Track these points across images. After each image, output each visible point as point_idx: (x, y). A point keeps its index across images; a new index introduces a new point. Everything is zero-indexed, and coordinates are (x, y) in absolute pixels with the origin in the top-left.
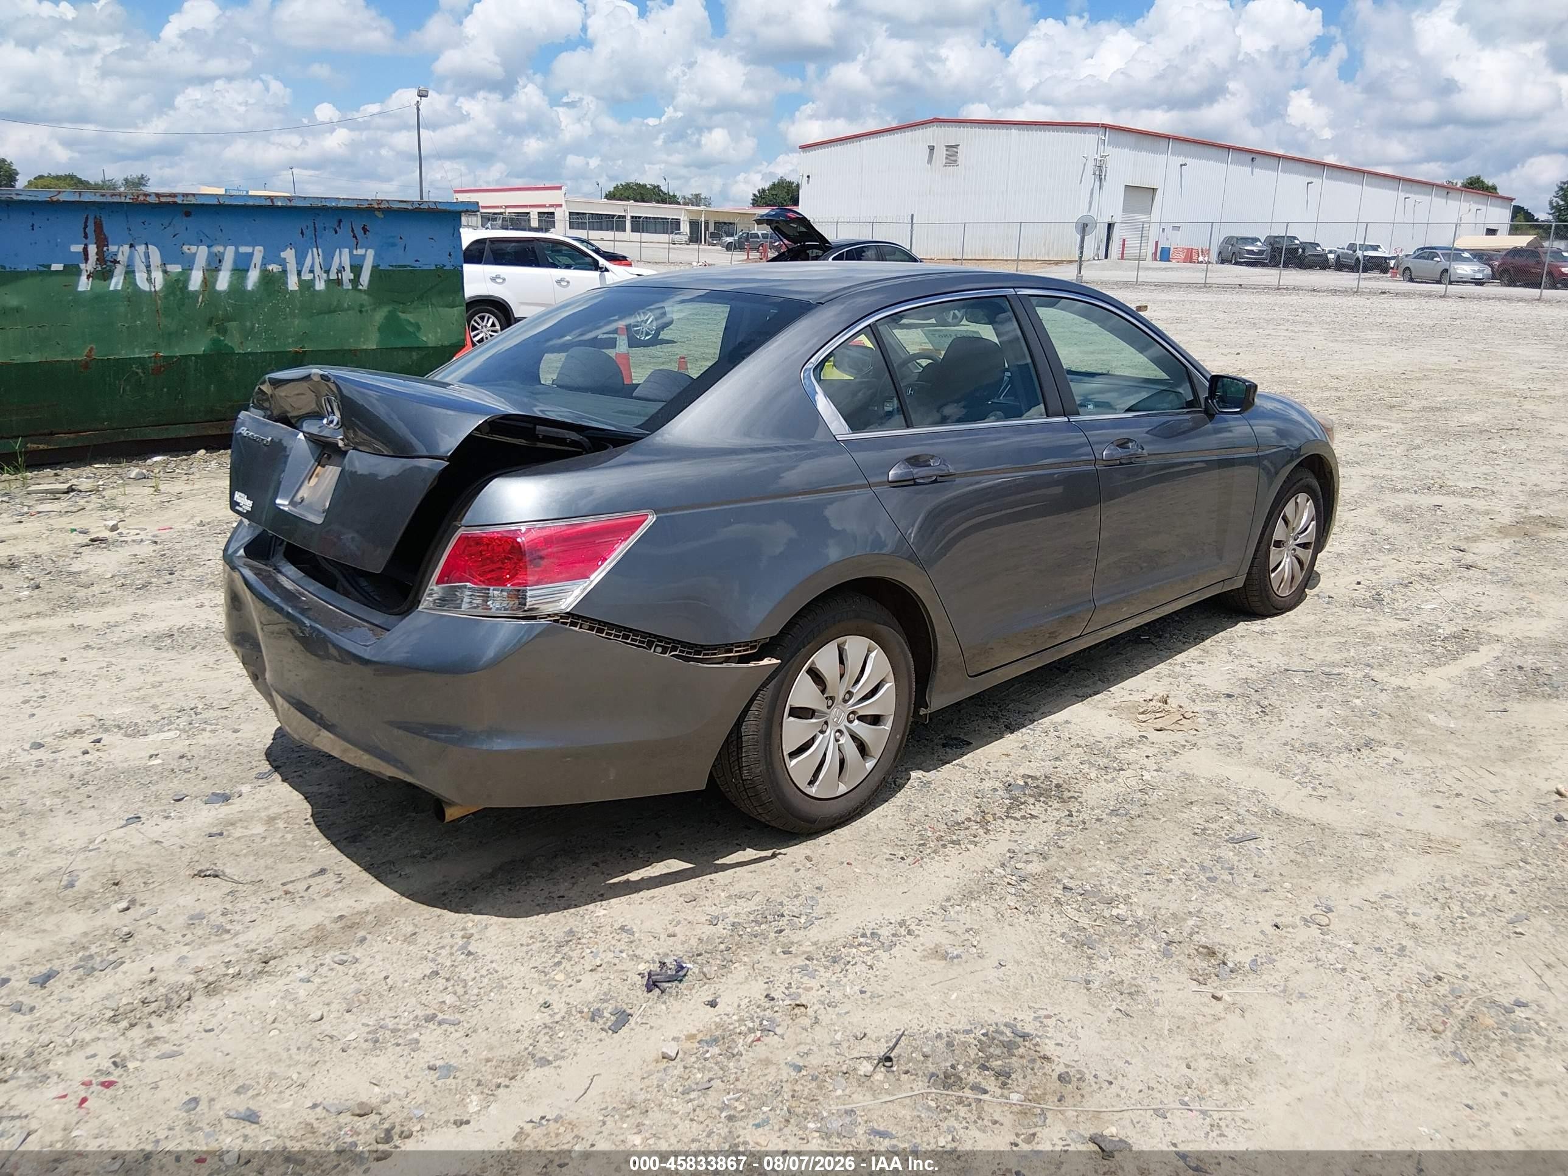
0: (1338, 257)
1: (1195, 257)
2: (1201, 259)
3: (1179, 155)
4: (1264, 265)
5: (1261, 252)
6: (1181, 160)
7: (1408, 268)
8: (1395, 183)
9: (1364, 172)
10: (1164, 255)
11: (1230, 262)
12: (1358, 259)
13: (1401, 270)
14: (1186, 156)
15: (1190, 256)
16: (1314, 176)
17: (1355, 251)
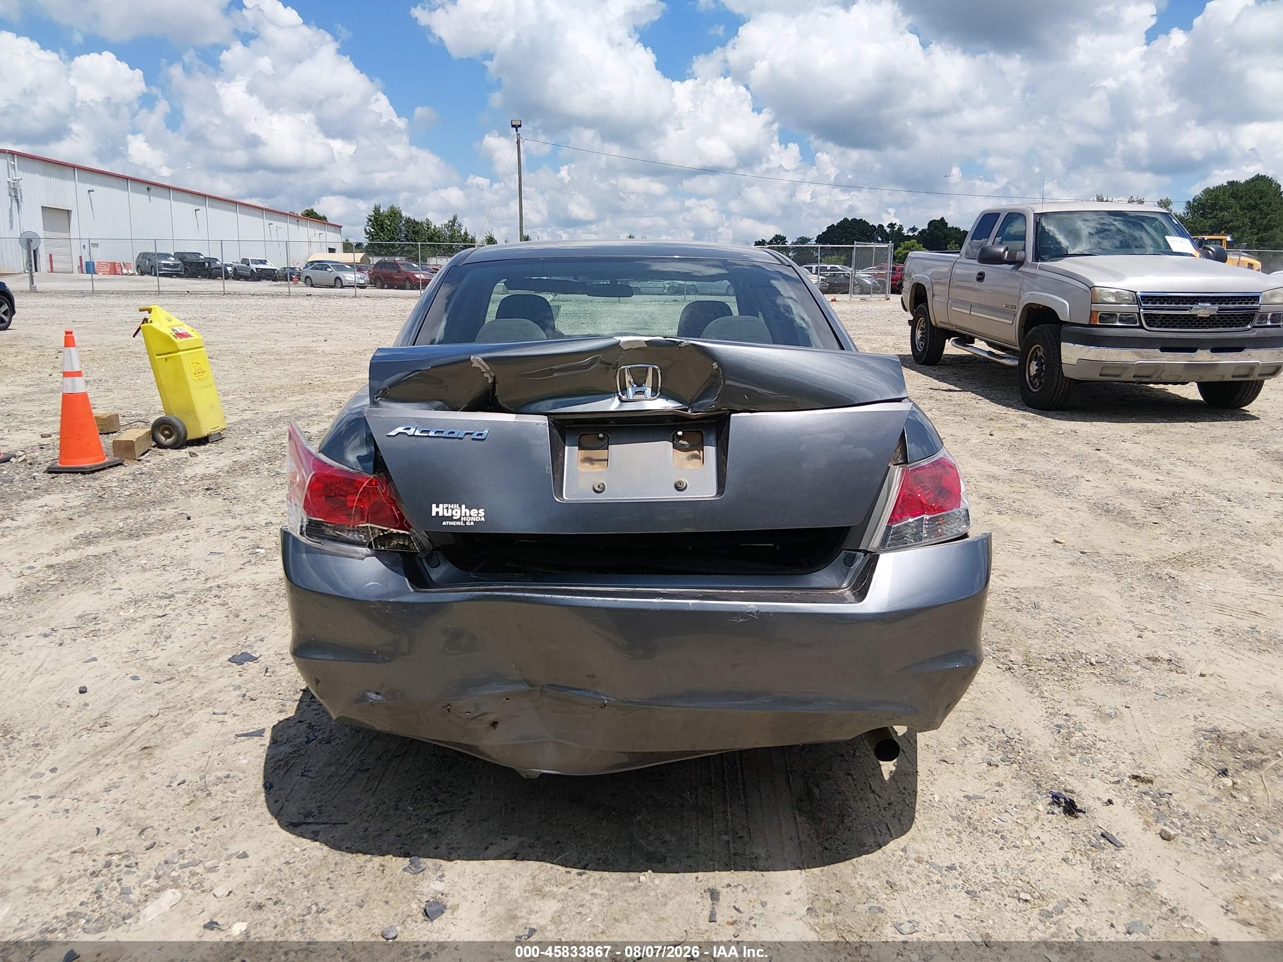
0: (235, 269)
1: (119, 270)
2: (125, 271)
3: (85, 182)
4: (179, 276)
5: (175, 266)
6: (89, 187)
7: (307, 277)
8: (259, 212)
9: (236, 203)
10: (89, 268)
11: (150, 274)
12: (252, 270)
13: (303, 278)
14: (92, 183)
15: (114, 269)
16: (200, 205)
17: (248, 265)
